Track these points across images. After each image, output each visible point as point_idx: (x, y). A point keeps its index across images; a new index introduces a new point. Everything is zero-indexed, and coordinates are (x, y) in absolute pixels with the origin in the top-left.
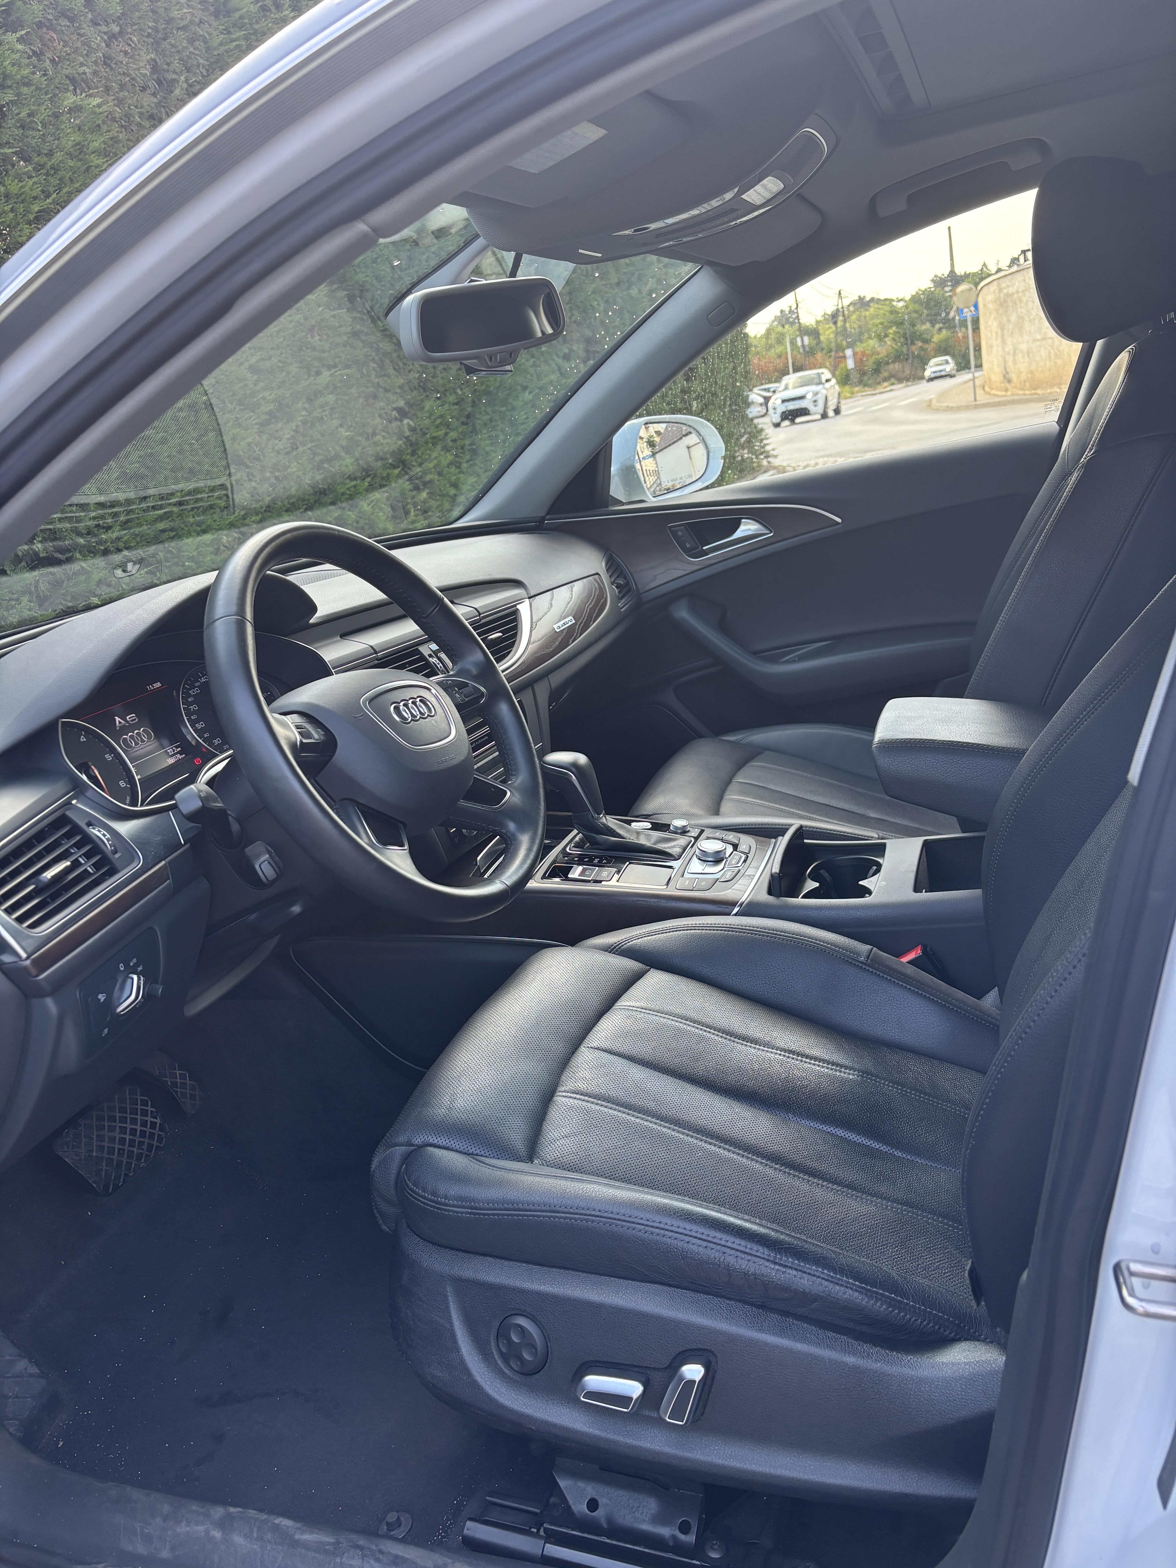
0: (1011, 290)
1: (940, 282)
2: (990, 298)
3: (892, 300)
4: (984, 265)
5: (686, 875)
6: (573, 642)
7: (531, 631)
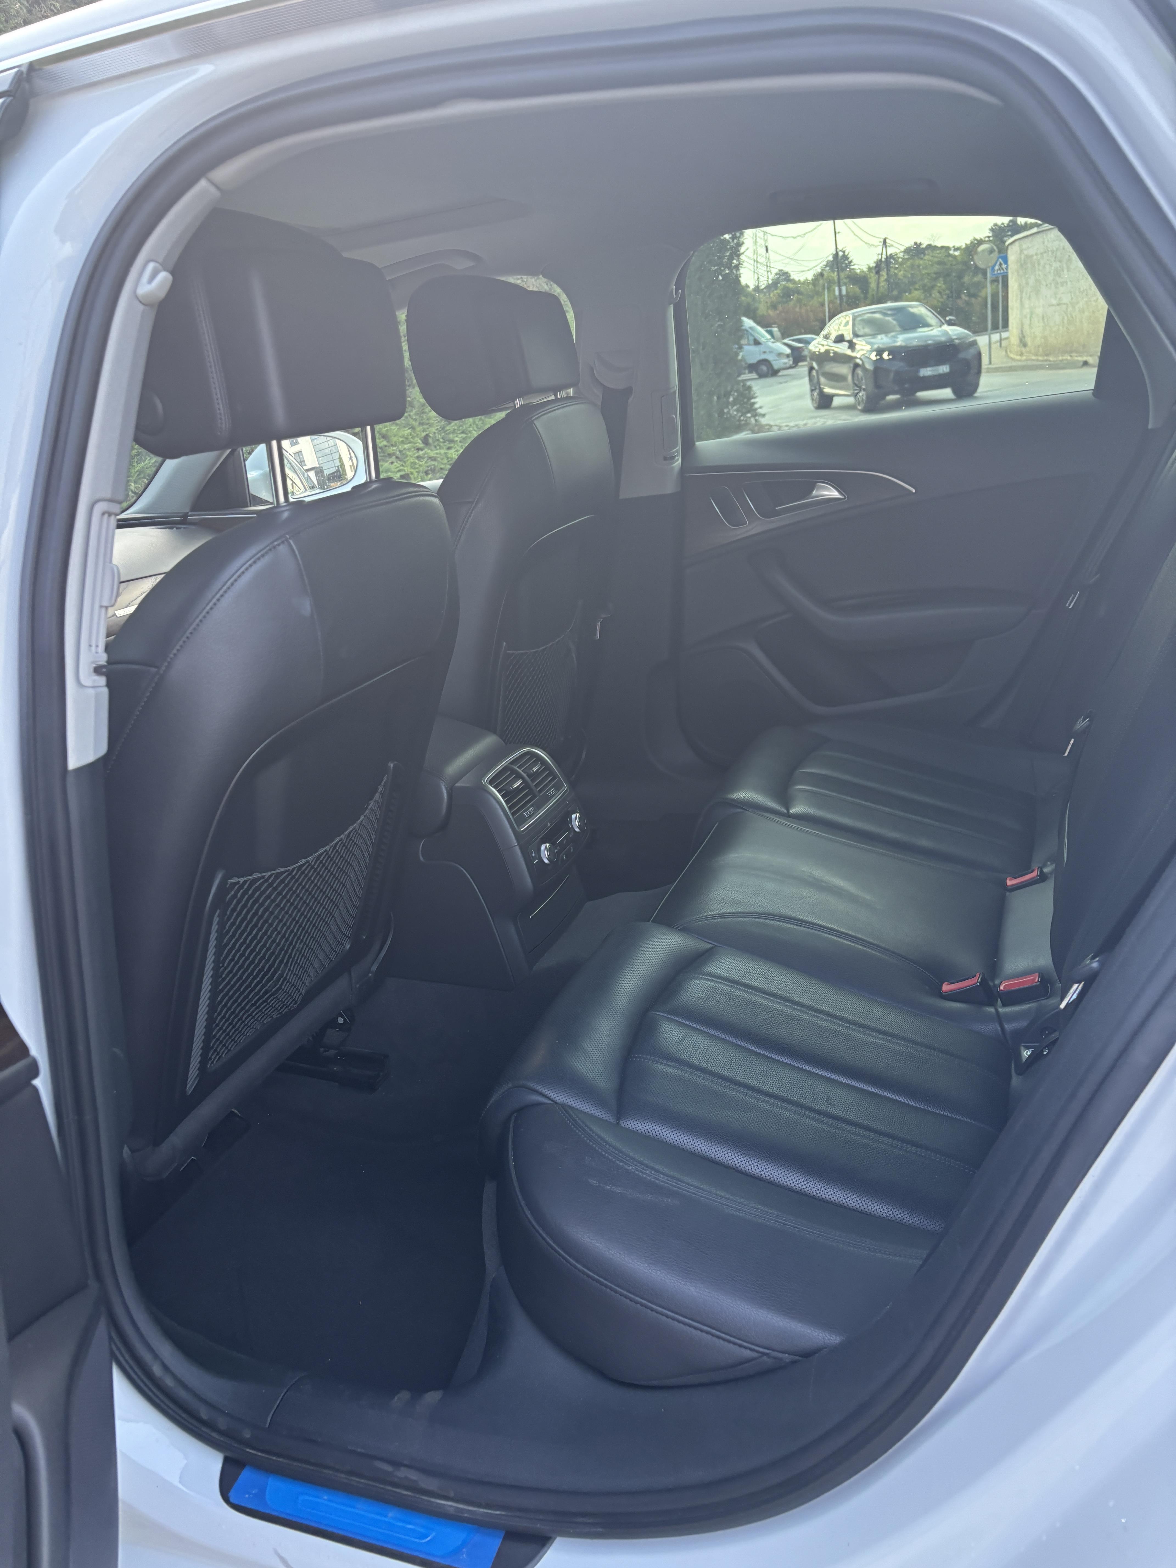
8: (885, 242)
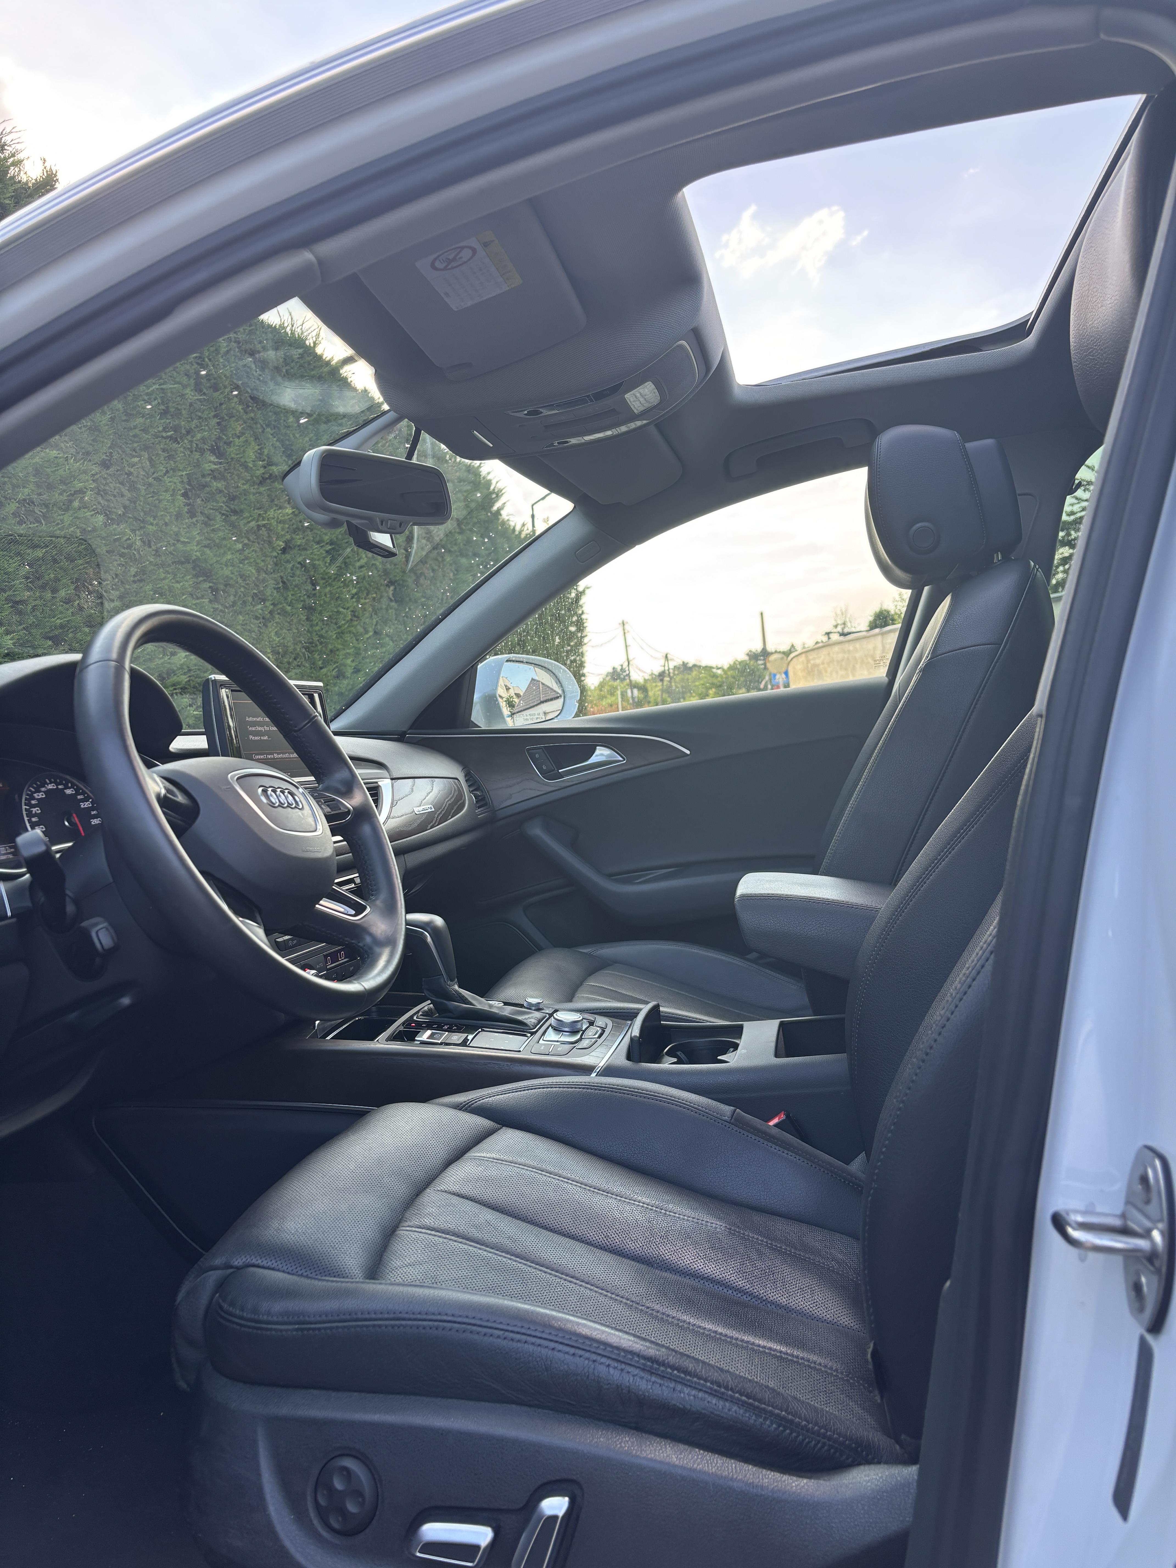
0: (818, 661)
1: (753, 656)
2: (799, 667)
3: (711, 668)
4: (793, 646)
5: (541, 1042)
6: (431, 828)
7: (392, 807)
8: (666, 657)
